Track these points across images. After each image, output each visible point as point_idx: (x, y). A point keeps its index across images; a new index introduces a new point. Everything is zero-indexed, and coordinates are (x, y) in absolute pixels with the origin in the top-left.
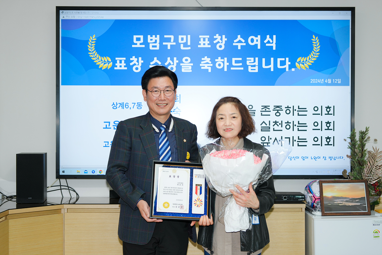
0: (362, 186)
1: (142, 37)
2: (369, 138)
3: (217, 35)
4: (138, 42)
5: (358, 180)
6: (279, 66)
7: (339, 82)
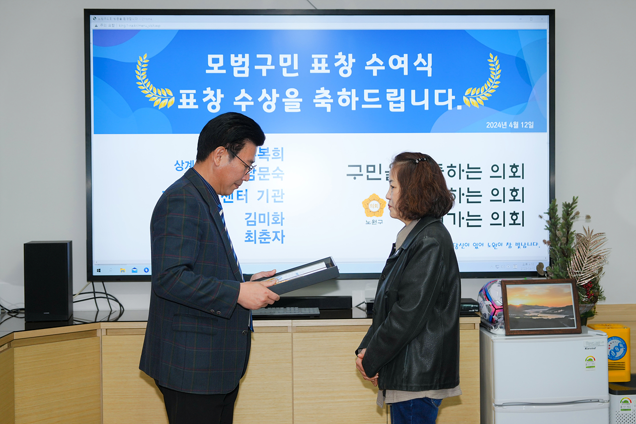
0: (568, 288)
1: (221, 57)
2: (578, 213)
3: (340, 54)
4: (215, 65)
5: (562, 280)
6: (437, 102)
7: (531, 127)
